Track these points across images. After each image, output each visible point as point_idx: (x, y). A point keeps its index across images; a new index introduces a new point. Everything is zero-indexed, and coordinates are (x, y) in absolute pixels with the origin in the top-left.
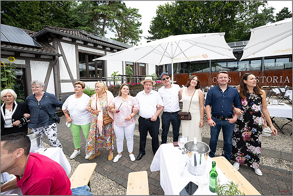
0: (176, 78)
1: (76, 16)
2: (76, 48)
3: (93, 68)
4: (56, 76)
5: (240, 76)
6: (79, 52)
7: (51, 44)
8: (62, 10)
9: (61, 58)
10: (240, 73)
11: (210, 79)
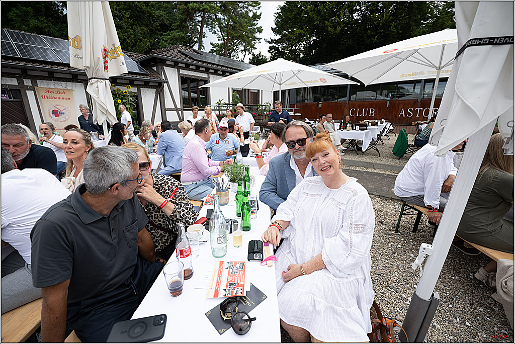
0: (301, 109)
1: (162, 13)
2: (179, 72)
3: (196, 95)
4: (162, 103)
5: (388, 106)
6: (181, 77)
7: (155, 68)
8: (143, 6)
9: (165, 85)
10: (388, 102)
11: (346, 111)
